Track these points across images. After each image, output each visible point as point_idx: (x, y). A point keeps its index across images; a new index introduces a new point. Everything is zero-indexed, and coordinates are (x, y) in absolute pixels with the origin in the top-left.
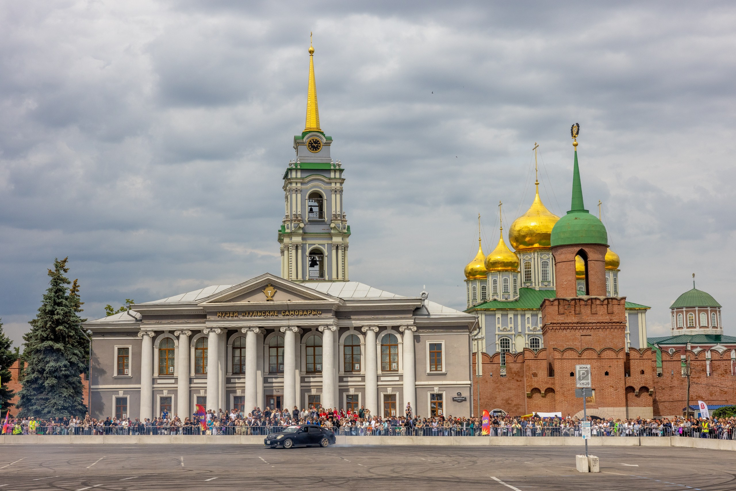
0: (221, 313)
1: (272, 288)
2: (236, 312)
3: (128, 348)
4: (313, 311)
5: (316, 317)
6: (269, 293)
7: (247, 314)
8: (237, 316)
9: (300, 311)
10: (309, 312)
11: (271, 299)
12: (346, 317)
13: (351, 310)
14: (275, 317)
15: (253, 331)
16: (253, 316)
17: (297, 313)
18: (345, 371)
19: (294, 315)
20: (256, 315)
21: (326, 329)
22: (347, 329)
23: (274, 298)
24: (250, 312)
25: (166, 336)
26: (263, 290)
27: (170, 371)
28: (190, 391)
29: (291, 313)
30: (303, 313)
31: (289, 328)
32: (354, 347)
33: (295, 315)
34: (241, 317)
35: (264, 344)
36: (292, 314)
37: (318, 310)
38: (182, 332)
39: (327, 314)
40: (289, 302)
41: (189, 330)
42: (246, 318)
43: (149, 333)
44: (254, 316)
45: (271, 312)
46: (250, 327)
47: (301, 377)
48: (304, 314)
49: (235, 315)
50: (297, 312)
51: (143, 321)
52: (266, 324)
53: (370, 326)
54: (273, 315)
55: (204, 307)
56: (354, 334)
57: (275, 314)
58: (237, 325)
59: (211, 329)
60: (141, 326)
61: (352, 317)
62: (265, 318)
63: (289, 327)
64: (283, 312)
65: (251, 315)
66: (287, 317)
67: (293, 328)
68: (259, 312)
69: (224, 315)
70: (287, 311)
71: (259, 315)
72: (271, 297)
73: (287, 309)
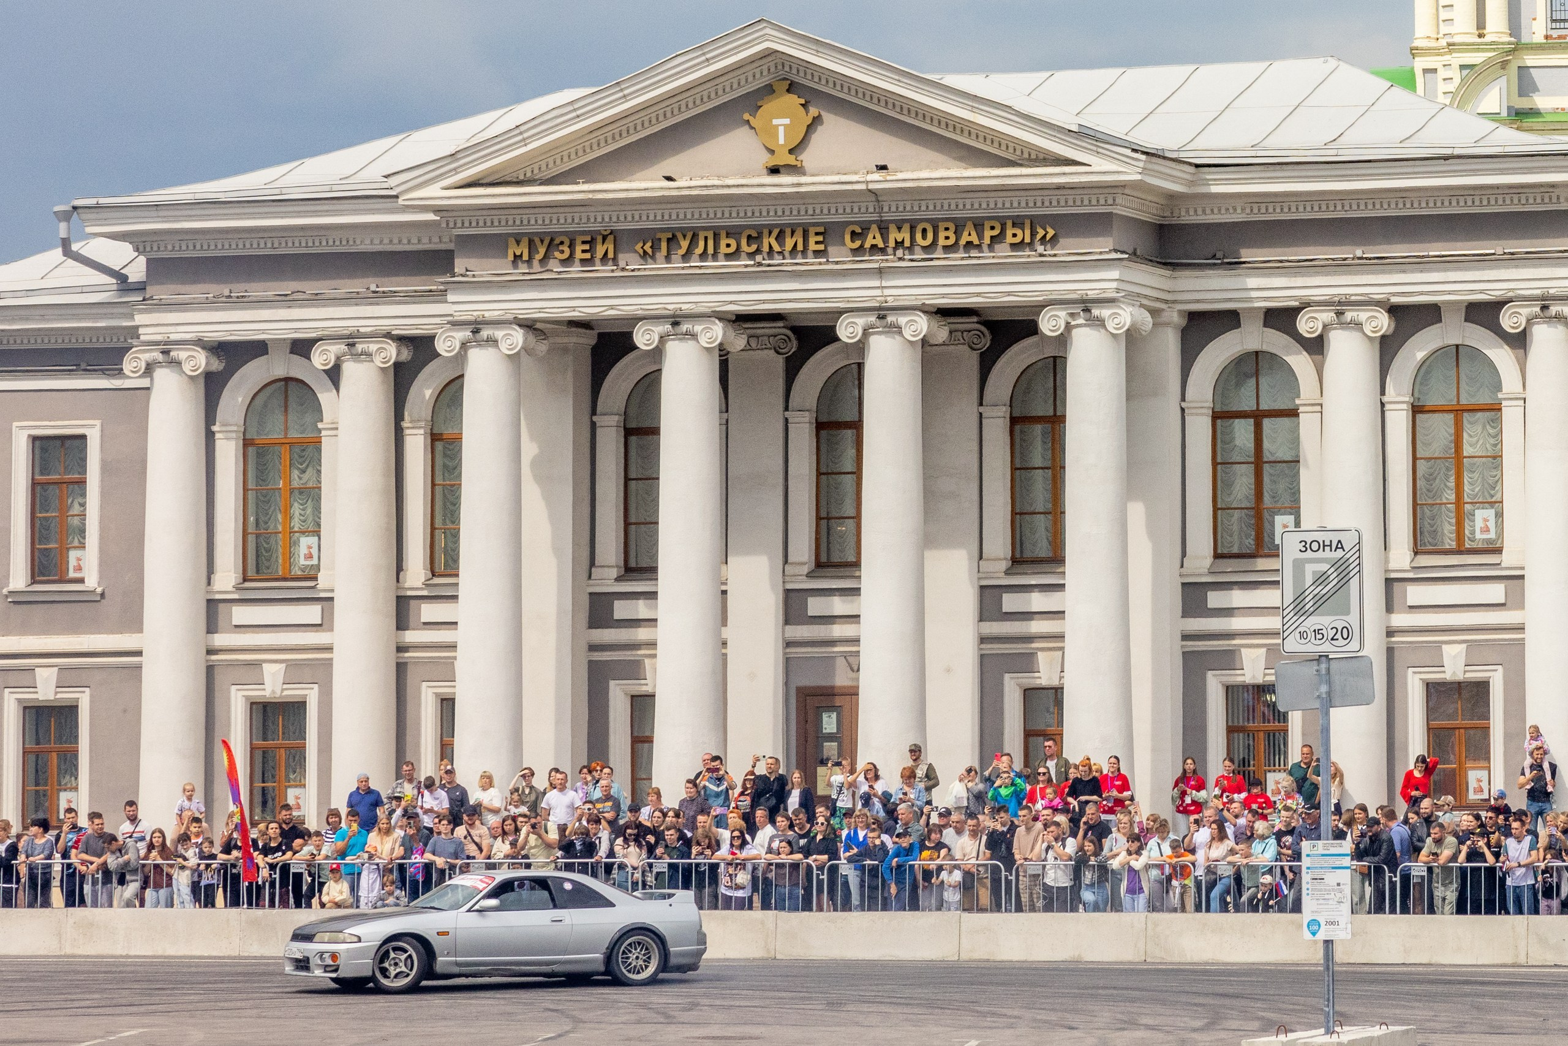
0: (525, 242)
1: (794, 100)
2: (604, 238)
3: (83, 437)
4: (1009, 223)
5: (1026, 256)
6: (781, 130)
7: (664, 245)
8: (611, 255)
9: (942, 225)
10: (988, 234)
11: (791, 160)
12: (1214, 257)
13: (1238, 217)
14: (813, 263)
15: (693, 336)
16: (695, 256)
17: (924, 237)
18: (1217, 556)
19: (910, 249)
20: (710, 250)
21: (1081, 321)
22: (1229, 319)
23: (807, 158)
24: (679, 236)
25: (280, 372)
26: (746, 116)
27: (302, 562)
28: (401, 669)
29: (894, 235)
30: (958, 233)
31: (882, 317)
32: (1267, 423)
33: (917, 249)
34: (631, 262)
35: (786, 409)
36: (899, 244)
37: (1035, 222)
38: (353, 345)
39: (1087, 240)
40: (876, 176)
41: (388, 335)
42: (659, 266)
43: (181, 355)
44: (703, 256)
45: (788, 231)
46: (676, 321)
47: (982, 587)
48: (962, 242)
49: (600, 251)
50: (924, 231)
51: (150, 291)
52: (764, 302)
53: (1340, 303)
54: (800, 247)
55: (437, 210)
56: (1265, 348)
57: (812, 246)
58: (612, 307)
59: (476, 332)
60: (139, 319)
61: (1247, 255)
62: (760, 264)
63: (881, 312)
64: (853, 233)
65: (682, 251)
66: (875, 261)
67: (902, 320)
68: (728, 235)
69: (542, 251)
70: (874, 227)
71: (723, 249)
72: (791, 151)
73: (875, 217)
